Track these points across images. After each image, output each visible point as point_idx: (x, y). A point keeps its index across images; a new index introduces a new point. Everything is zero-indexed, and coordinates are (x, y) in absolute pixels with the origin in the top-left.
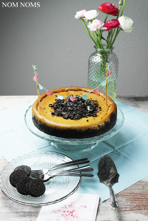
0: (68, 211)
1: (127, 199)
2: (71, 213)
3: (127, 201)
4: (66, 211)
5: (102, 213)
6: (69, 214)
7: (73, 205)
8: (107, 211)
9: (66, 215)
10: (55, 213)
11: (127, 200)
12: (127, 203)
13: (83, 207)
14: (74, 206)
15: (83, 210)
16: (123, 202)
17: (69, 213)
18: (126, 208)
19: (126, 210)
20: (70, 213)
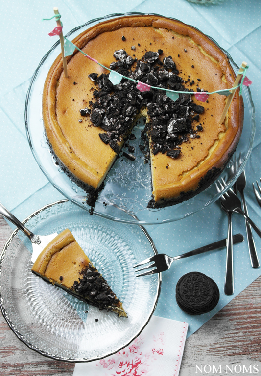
0: (129, 363)
1: (238, 324)
2: (134, 368)
3: (238, 329)
4: (125, 363)
5: (191, 363)
6: (131, 370)
7: (138, 347)
8: (201, 357)
9: (125, 372)
10: (105, 367)
11: (238, 327)
12: (238, 335)
13: (156, 353)
14: (139, 351)
15: (155, 359)
16: (231, 332)
17: (130, 366)
18: (234, 346)
19: (234, 352)
20: (133, 366)
